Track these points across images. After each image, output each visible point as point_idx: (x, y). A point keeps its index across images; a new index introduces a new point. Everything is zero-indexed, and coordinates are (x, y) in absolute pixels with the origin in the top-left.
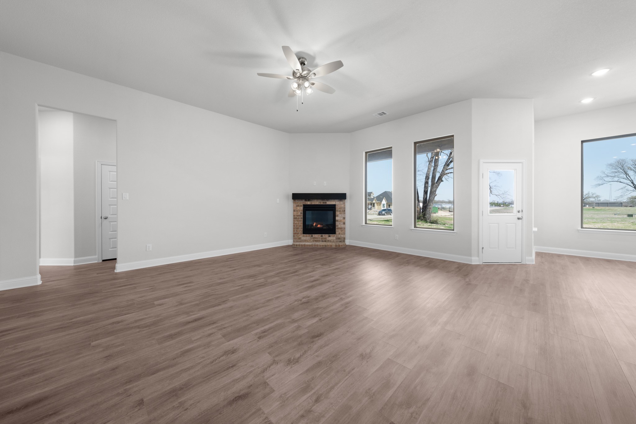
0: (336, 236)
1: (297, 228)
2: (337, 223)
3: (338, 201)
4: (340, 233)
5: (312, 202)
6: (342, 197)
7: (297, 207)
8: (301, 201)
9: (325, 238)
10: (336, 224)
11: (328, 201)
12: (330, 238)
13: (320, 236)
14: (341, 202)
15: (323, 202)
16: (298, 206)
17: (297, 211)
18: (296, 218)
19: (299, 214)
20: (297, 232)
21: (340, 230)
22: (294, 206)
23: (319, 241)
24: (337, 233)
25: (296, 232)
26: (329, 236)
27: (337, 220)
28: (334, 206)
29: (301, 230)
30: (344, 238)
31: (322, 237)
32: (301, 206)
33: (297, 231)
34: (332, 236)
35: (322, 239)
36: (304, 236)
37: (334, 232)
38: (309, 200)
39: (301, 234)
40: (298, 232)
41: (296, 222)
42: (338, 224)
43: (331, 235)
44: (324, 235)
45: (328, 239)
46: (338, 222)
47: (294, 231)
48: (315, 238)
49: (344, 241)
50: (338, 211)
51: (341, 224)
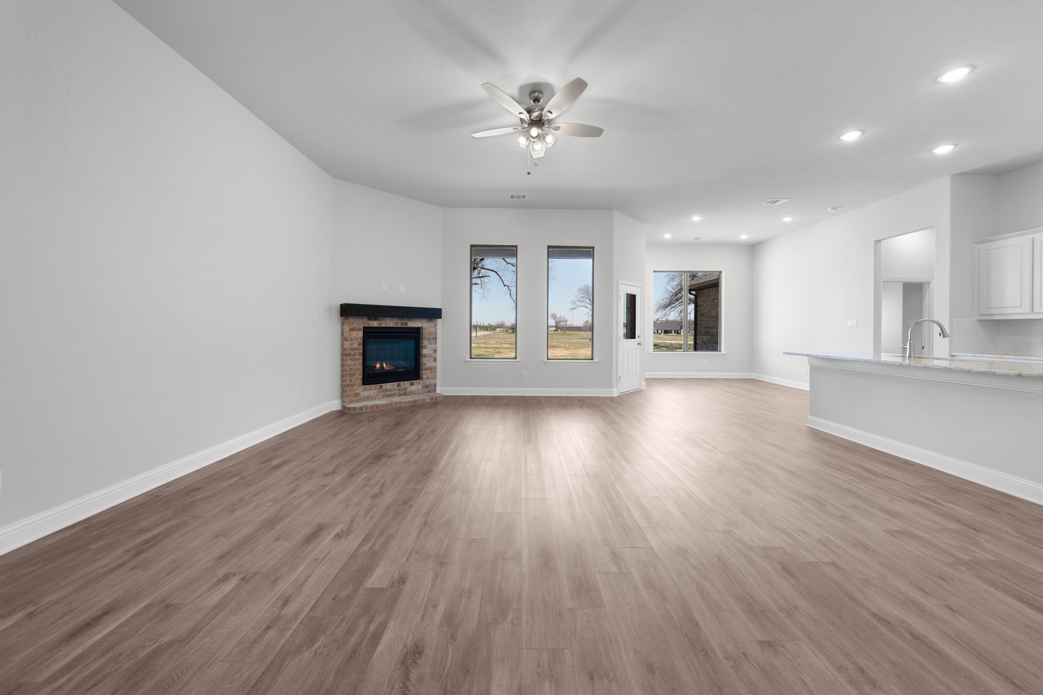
0: (423, 382)
2: (423, 360)
3: (427, 322)
4: (429, 376)
5: (381, 322)
6: (434, 314)
7: (352, 332)
8: (361, 320)
9: (405, 389)
10: (422, 362)
11: (410, 321)
12: (413, 388)
13: (396, 385)
14: (430, 323)
15: (402, 323)
16: (351, 330)
17: (352, 340)
18: (350, 354)
19: (356, 345)
20: (351, 381)
21: (428, 371)
22: (344, 329)
23: (394, 395)
24: (425, 377)
25: (348, 382)
26: (412, 384)
27: (425, 355)
29: (360, 377)
30: (435, 385)
31: (398, 388)
32: (359, 330)
33: (351, 380)
34: (416, 383)
35: (399, 390)
36: (365, 390)
37: (419, 377)
38: (375, 319)
39: (359, 385)
40: (352, 383)
41: (349, 363)
42: (426, 361)
43: (414, 381)
44: (402, 383)
45: (410, 390)
46: (426, 359)
48: (387, 390)
49: (435, 390)
50: (426, 339)
51: (431, 361)
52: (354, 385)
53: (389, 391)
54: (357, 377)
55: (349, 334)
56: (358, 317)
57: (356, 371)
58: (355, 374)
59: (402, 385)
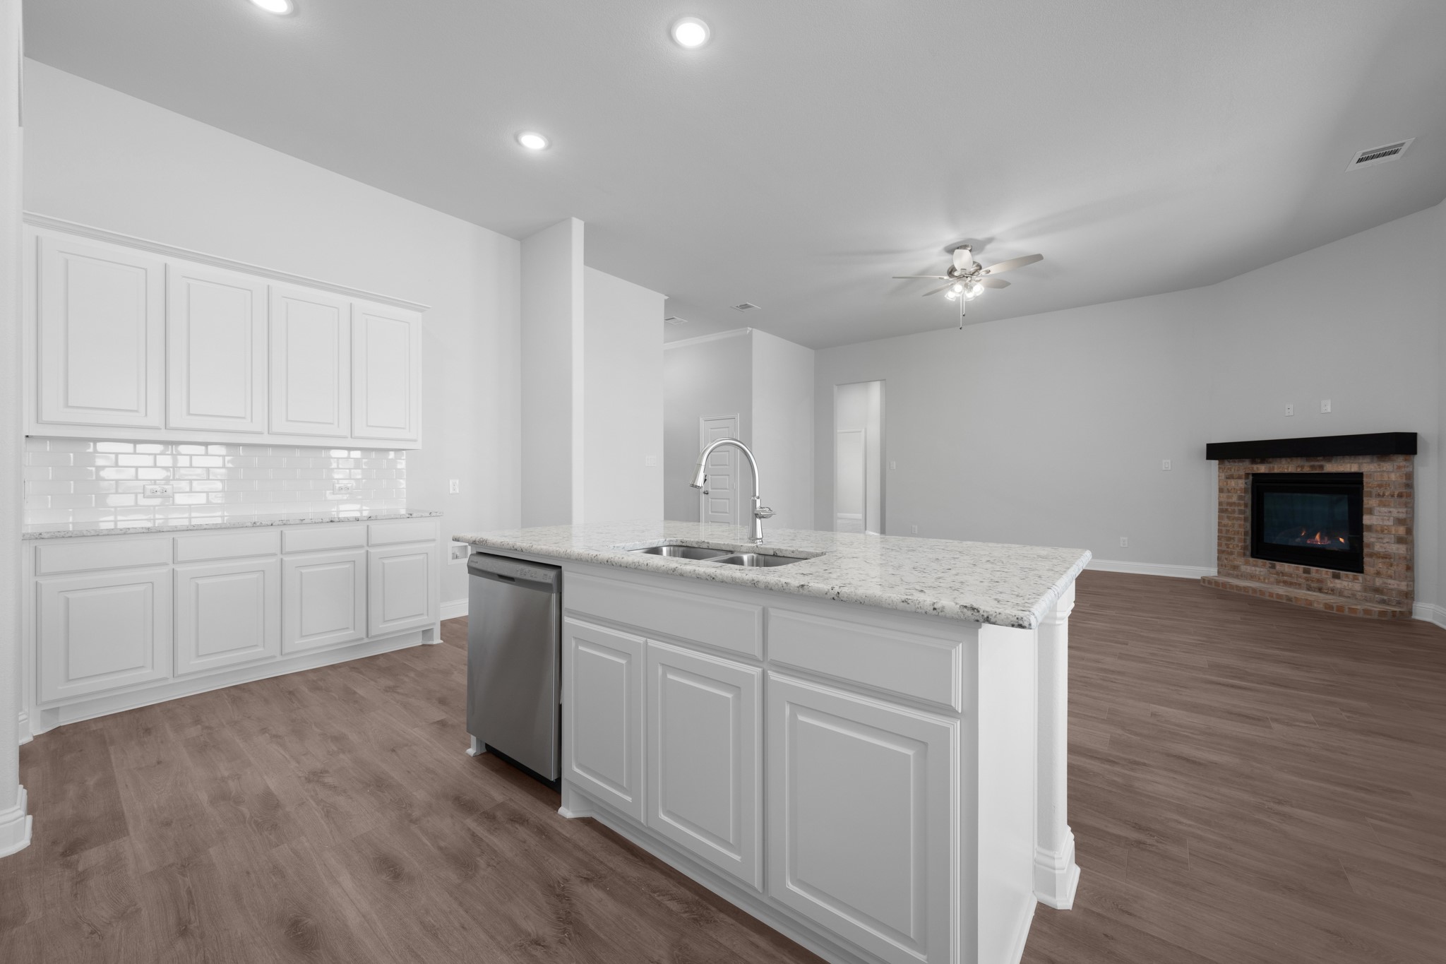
0: (1365, 580)
1: (1230, 539)
2: (1368, 537)
3: (1372, 462)
5: (1271, 465)
6: (1403, 444)
7: (1229, 481)
8: (1241, 464)
9: (1319, 581)
10: (1365, 540)
11: (1329, 461)
12: (1338, 584)
13: (1301, 570)
14: (1382, 464)
15: (1312, 467)
16: (1230, 477)
17: (1229, 491)
18: (1227, 510)
19: (1235, 499)
21: (1381, 560)
22: (1219, 476)
23: (1299, 585)
24: (1369, 569)
25: (1224, 548)
26: (1336, 577)
27: (1370, 528)
28: (1357, 478)
29: (1240, 544)
30: (1411, 597)
31: (1305, 575)
32: (1239, 478)
33: (1227, 546)
34: (1348, 577)
35: (1307, 579)
36: (1247, 563)
37: (1357, 567)
38: (1263, 461)
39: (1244, 555)
40: (1229, 550)
41: (1226, 521)
42: (1372, 540)
43: (1341, 572)
44: (1313, 569)
45: (1332, 585)
46: (1374, 535)
47: (1219, 545)
48: (1283, 574)
49: (1408, 606)
50: (1371, 497)
51: (1385, 540)
52: (1232, 553)
53: (1287, 576)
54: (1236, 542)
55: (1225, 483)
56: (1236, 460)
57: (1234, 534)
58: (1233, 539)
59: (1314, 571)
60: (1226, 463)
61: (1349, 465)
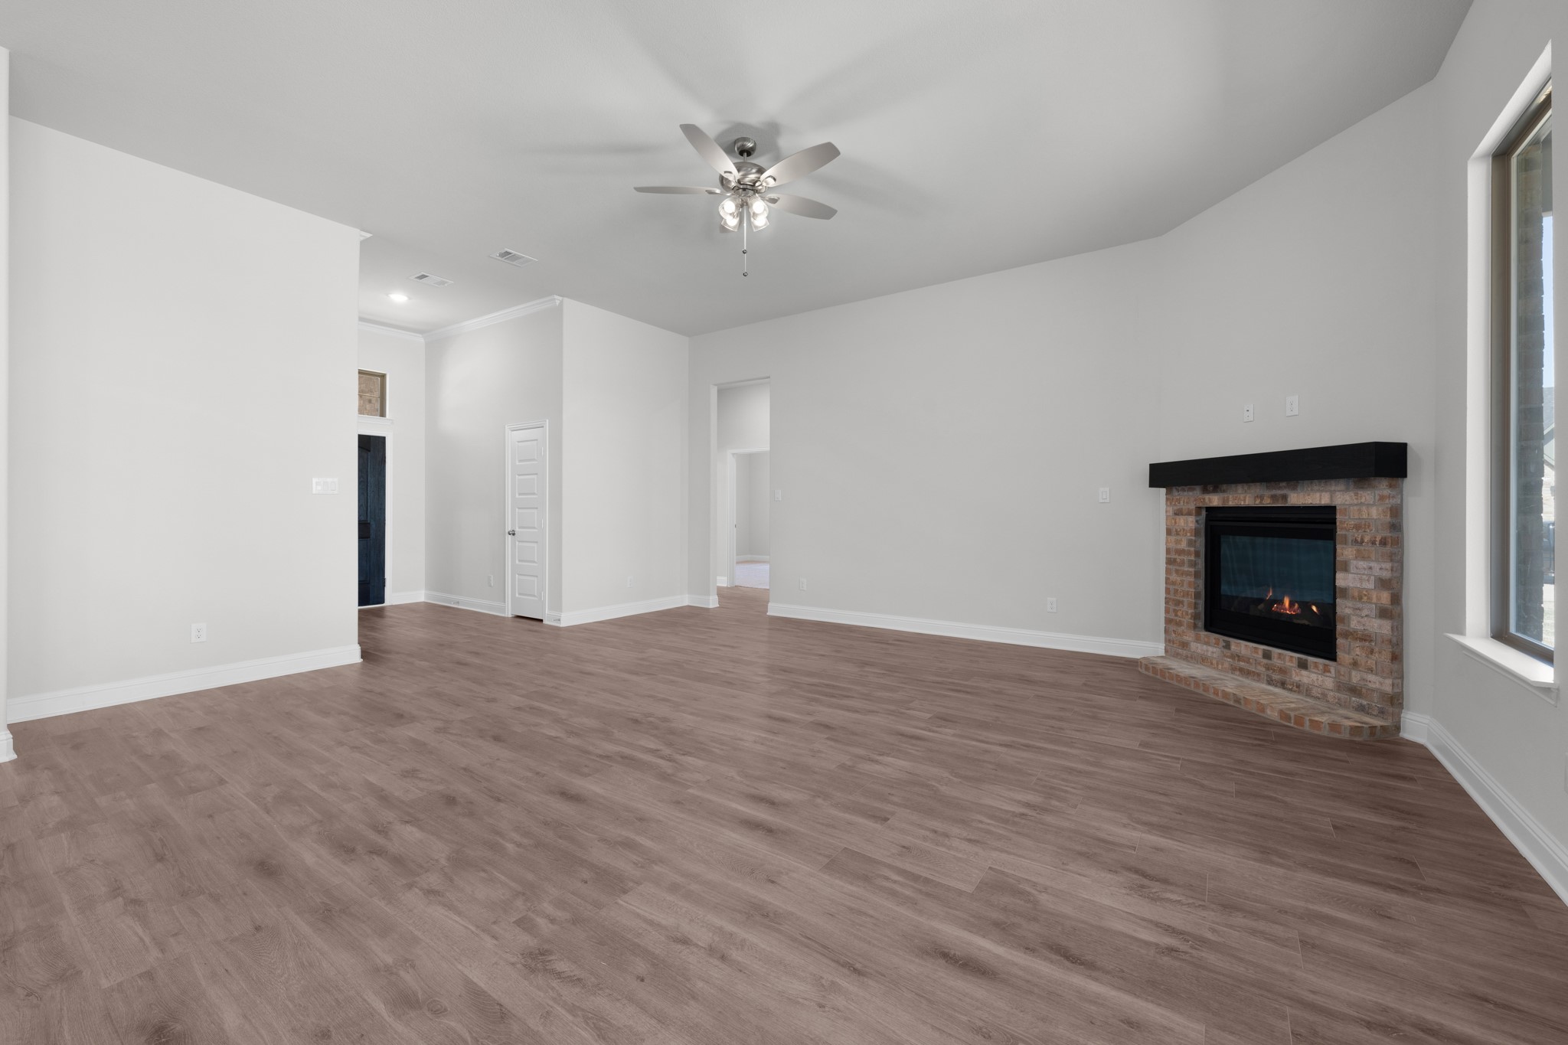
0: (1338, 672)
1: (1179, 603)
2: (1343, 607)
3: (1347, 490)
4: (1362, 660)
5: (1226, 495)
7: (1177, 518)
8: (1191, 493)
9: (1283, 671)
10: (1339, 610)
11: (1294, 488)
12: (1306, 677)
13: (1260, 653)
14: (1360, 492)
15: (1273, 497)
16: (1178, 513)
17: (1177, 534)
18: (1175, 560)
19: (1184, 545)
20: (1176, 615)
21: (1358, 643)
22: (1166, 512)
23: (1256, 676)
24: (1345, 656)
25: (1172, 616)
26: (1303, 665)
27: (1345, 592)
29: (1190, 611)
31: (1265, 661)
32: (1189, 514)
33: (1175, 611)
35: (1268, 669)
36: (1197, 639)
37: (1328, 652)
38: (1216, 489)
39: (1196, 628)
40: (1178, 619)
41: (1174, 577)
42: (1348, 611)
43: (1311, 659)
44: (1276, 651)
45: (1297, 679)
46: (1349, 604)
47: (1167, 611)
48: (1238, 657)
49: (1393, 717)
50: (1346, 543)
51: (1365, 612)
53: (1244, 661)
54: (1185, 608)
55: (1173, 522)
56: (1186, 488)
57: (1183, 596)
58: (1181, 602)
59: (1276, 656)
60: (1175, 493)
61: (1318, 495)
